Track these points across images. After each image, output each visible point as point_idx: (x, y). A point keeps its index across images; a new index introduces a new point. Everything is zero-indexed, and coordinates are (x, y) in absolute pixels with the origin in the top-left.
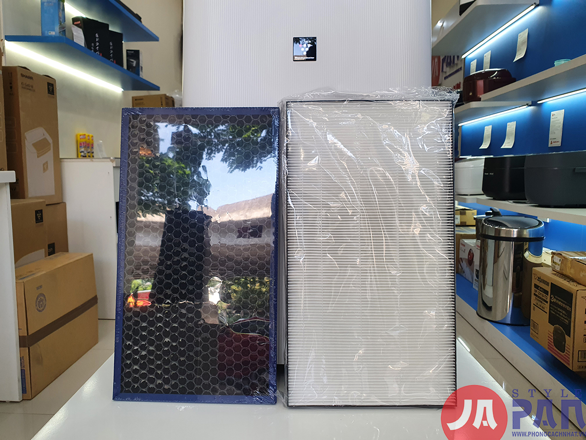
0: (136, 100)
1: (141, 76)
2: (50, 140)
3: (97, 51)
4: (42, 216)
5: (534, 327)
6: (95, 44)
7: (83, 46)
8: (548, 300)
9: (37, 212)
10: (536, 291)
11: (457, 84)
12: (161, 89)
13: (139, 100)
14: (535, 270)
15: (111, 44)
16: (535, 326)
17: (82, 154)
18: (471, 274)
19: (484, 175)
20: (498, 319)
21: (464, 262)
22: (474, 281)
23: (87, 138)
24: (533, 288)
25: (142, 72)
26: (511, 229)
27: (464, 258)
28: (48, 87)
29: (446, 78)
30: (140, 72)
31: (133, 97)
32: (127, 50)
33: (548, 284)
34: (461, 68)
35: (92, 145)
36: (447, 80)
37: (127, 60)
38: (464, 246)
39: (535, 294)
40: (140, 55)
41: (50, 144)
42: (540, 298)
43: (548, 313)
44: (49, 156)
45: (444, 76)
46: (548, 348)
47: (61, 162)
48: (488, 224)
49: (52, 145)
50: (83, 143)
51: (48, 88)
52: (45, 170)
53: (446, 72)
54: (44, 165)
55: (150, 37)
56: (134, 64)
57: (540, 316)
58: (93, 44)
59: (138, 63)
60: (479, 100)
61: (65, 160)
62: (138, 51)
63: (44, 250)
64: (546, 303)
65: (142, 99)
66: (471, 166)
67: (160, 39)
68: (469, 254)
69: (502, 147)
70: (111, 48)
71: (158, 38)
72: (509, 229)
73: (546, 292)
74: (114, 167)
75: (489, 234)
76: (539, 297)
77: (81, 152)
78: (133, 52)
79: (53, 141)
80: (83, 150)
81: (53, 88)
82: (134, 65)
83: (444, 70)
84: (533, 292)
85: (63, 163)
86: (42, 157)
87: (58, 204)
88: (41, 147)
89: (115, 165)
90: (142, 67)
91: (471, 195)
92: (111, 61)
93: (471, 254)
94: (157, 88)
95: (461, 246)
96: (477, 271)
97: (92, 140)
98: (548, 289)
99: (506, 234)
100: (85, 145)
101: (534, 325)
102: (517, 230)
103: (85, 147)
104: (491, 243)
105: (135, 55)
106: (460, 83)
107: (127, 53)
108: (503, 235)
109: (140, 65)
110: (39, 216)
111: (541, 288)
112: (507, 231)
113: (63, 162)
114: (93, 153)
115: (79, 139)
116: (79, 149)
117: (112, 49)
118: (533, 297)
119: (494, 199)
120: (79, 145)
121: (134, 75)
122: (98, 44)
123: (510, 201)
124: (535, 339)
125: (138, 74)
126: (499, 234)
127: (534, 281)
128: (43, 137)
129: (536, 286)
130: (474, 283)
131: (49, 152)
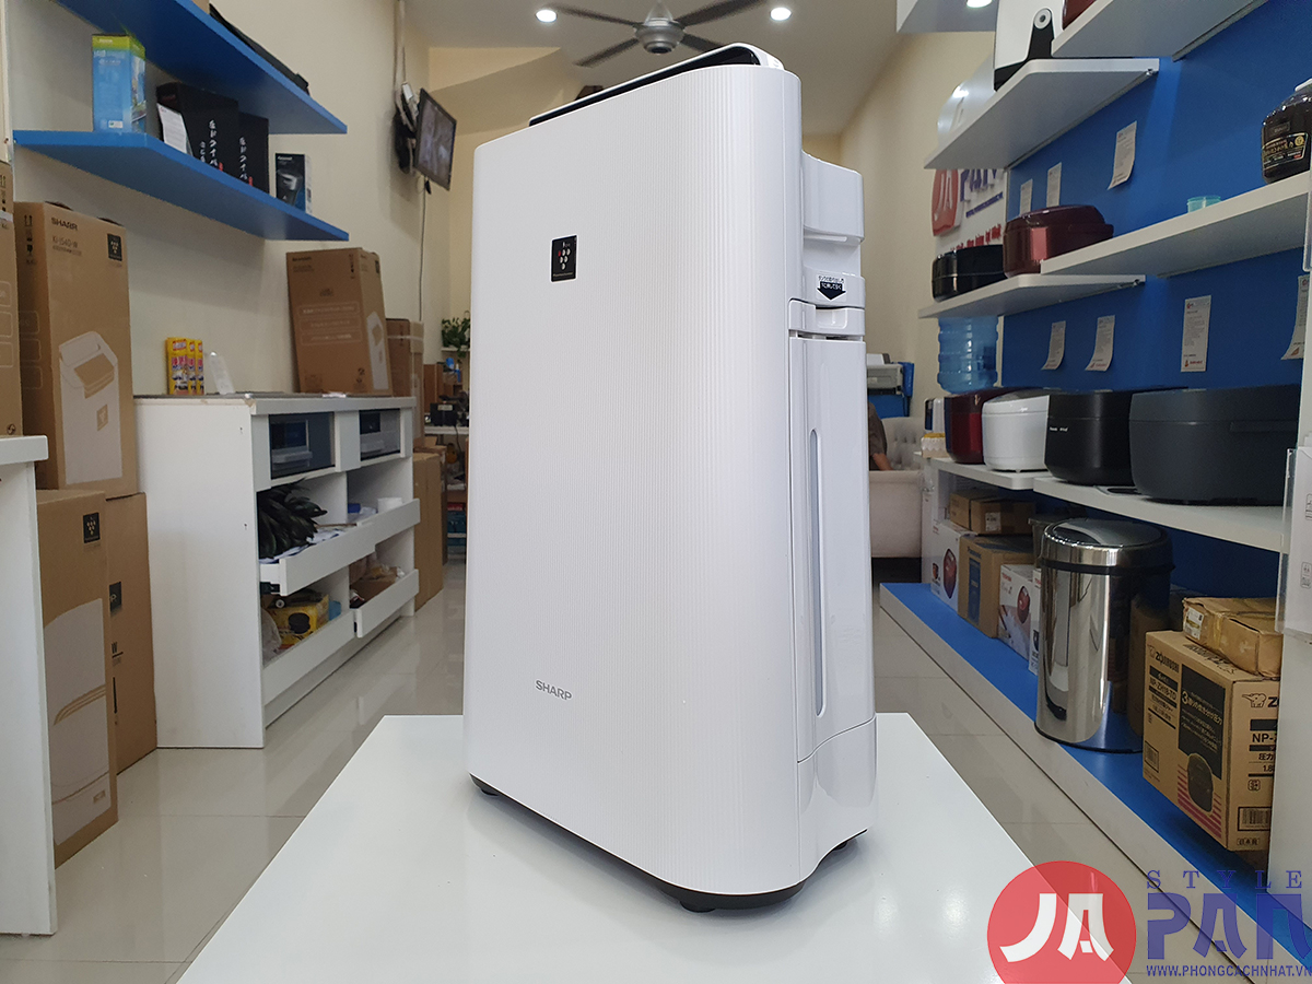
0: (294, 260)
1: (307, 211)
2: (113, 359)
3: (213, 159)
4: (97, 527)
5: (1150, 758)
6: (208, 144)
7: (185, 151)
8: (1178, 701)
9: (87, 518)
10: (1153, 682)
11: (994, 228)
12: (350, 238)
13: (303, 259)
14: (1151, 638)
15: (243, 143)
16: (1153, 754)
17: (179, 382)
18: (1024, 640)
19: (1049, 432)
20: (1080, 738)
21: (1009, 614)
22: (1031, 654)
23: (189, 347)
24: (1148, 676)
25: (310, 201)
26: (1105, 549)
27: (1009, 607)
28: (109, 243)
29: (969, 214)
30: (307, 202)
31: (288, 254)
32: (277, 155)
33: (1176, 668)
34: (1001, 195)
35: (201, 362)
36: (972, 217)
37: (278, 175)
38: (1010, 579)
39: (1151, 688)
40: (306, 163)
41: (113, 367)
42: (1161, 696)
43: (1177, 728)
44: (110, 395)
45: (966, 210)
46: (1180, 802)
47: (135, 404)
48: (1056, 538)
49: (116, 370)
50: (181, 359)
51: (110, 246)
52: (101, 423)
53: (969, 201)
54: (99, 412)
55: (326, 124)
56: (293, 186)
57: (1161, 734)
58: (203, 145)
59: (301, 184)
60: (1037, 270)
61: (145, 400)
62: (302, 156)
63: (101, 600)
64: (1172, 707)
65: (309, 258)
66: (1023, 410)
67: (348, 131)
68: (1020, 598)
69: (1088, 368)
70: (243, 150)
71: (346, 127)
72: (1100, 549)
73: (1173, 684)
74: (252, 416)
75: (1059, 560)
76: (1159, 694)
77: (175, 379)
78: (290, 159)
79: (119, 362)
80: (179, 373)
81: (120, 245)
82: (293, 188)
83: (965, 198)
84: (1147, 682)
85: (139, 407)
86: (94, 396)
87: (130, 498)
88: (94, 374)
89: (254, 413)
90: (309, 191)
91: (1022, 471)
92: (243, 179)
93: (1024, 598)
94: (343, 236)
95: (1003, 579)
96: (1036, 634)
97: (201, 351)
98: (1177, 677)
99: (1093, 559)
100: (183, 363)
101: (1150, 752)
102: (1116, 550)
103: (185, 368)
104: (1064, 577)
105: (295, 164)
106: (999, 225)
107: (277, 160)
108: (1087, 561)
109: (307, 186)
110: (92, 527)
111: (1163, 675)
112: (1095, 552)
113: (141, 404)
114: (202, 379)
115: (171, 350)
116: (170, 371)
117: (244, 154)
118: (1148, 694)
119: (1069, 482)
120: (171, 362)
121: (293, 211)
122: (214, 143)
123: (1102, 488)
124: (1152, 781)
125: (302, 207)
126: (1080, 560)
127: (1150, 661)
128: (100, 353)
129: (1154, 672)
130: (1030, 660)
131: (111, 384)
